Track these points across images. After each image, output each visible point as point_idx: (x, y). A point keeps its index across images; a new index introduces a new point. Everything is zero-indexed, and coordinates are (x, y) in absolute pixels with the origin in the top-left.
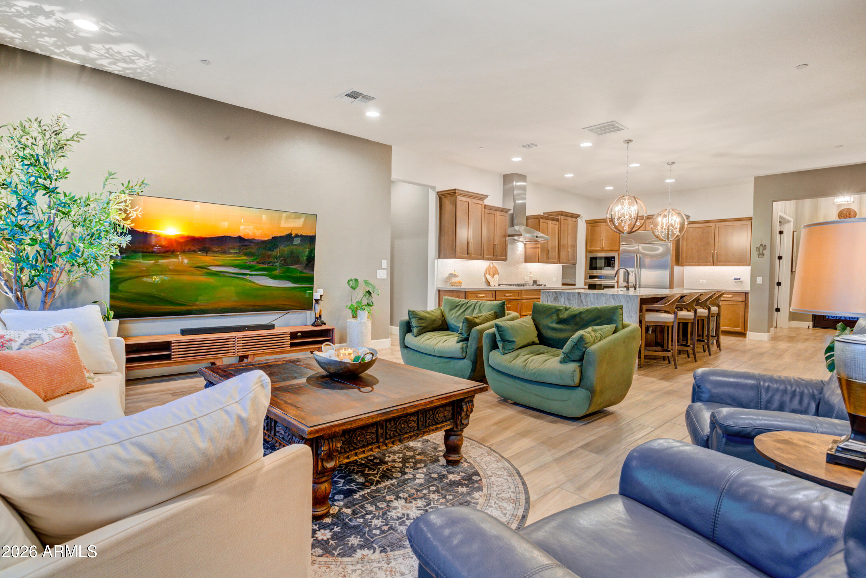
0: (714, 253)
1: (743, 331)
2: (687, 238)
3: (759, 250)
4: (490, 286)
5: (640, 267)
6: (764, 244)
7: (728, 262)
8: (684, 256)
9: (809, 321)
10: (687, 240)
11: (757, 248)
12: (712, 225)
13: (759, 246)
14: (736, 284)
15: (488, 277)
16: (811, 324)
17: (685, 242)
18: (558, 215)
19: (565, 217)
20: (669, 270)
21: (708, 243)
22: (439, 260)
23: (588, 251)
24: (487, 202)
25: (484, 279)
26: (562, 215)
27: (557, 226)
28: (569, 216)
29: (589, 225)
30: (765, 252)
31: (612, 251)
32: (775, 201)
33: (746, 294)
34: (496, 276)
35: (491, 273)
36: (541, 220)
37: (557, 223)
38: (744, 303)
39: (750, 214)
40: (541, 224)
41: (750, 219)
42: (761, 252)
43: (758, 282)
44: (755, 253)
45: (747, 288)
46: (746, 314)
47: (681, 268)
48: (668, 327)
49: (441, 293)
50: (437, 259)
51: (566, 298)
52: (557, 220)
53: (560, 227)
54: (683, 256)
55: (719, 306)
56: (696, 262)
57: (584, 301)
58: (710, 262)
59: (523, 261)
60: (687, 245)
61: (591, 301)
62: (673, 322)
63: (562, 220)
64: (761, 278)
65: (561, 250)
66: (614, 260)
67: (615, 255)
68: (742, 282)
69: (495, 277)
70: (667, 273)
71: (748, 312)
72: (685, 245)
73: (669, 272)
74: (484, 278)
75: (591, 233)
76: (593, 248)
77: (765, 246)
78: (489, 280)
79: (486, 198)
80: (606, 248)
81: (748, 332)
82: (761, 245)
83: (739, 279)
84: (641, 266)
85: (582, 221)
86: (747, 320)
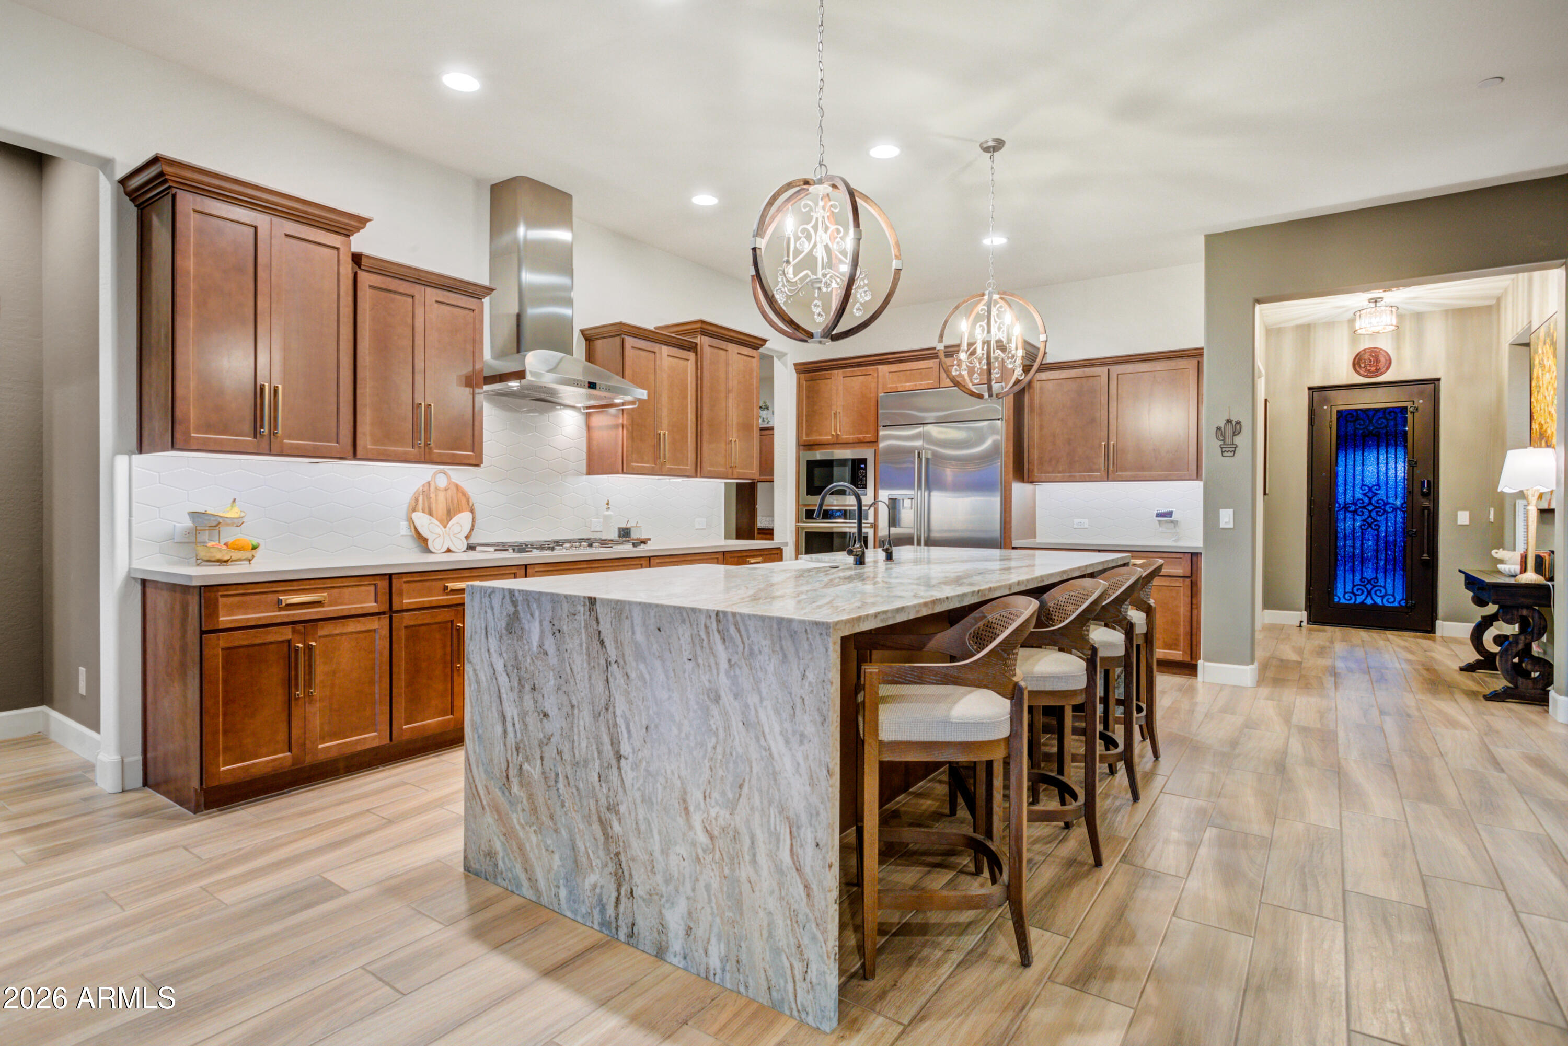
0: (1107, 446)
1: (1188, 659)
2: (1041, 407)
3: (1224, 437)
4: (428, 551)
5: (929, 488)
6: (1235, 420)
7: (1142, 469)
8: (1035, 454)
9: (1301, 611)
10: (1040, 415)
11: (1218, 429)
12: (1103, 371)
13: (1222, 425)
14: (1161, 529)
15: (423, 521)
16: (1303, 615)
17: (1037, 419)
18: (693, 332)
19: (716, 342)
20: (999, 494)
21: (1093, 420)
22: (137, 458)
23: (805, 445)
24: (360, 243)
25: (404, 529)
26: (704, 333)
27: (691, 365)
28: (731, 340)
29: (803, 376)
30: (1237, 440)
31: (860, 443)
32: (1259, 301)
33: (1194, 556)
34: (463, 520)
35: (440, 506)
36: (630, 341)
37: (691, 356)
38: (1188, 581)
39: (1194, 338)
40: (629, 352)
41: (1197, 354)
42: (1229, 441)
43: (1222, 525)
44: (1211, 445)
45: (1193, 539)
46: (1195, 611)
47: (1028, 487)
48: (990, 764)
49: (149, 591)
50: (130, 453)
51: (546, 623)
52: (693, 348)
53: (699, 367)
54: (1033, 454)
55: (1149, 611)
56: (1064, 471)
57: (609, 643)
58: (1097, 471)
59: (584, 468)
60: (1041, 427)
61: (637, 645)
62: (1007, 740)
63: (707, 351)
64: (1231, 511)
65: (706, 437)
66: (865, 469)
67: (867, 453)
68: (1175, 523)
69: (455, 520)
70: (995, 501)
71: (1198, 607)
72: (1037, 427)
73: (998, 499)
74: (404, 525)
75: (808, 397)
76: (815, 438)
77: (1238, 423)
78: (424, 532)
79: (358, 229)
80: (845, 437)
81: (1200, 663)
82: (1229, 421)
83: (1170, 514)
84: (931, 483)
85: (785, 365)
86: (1199, 628)
